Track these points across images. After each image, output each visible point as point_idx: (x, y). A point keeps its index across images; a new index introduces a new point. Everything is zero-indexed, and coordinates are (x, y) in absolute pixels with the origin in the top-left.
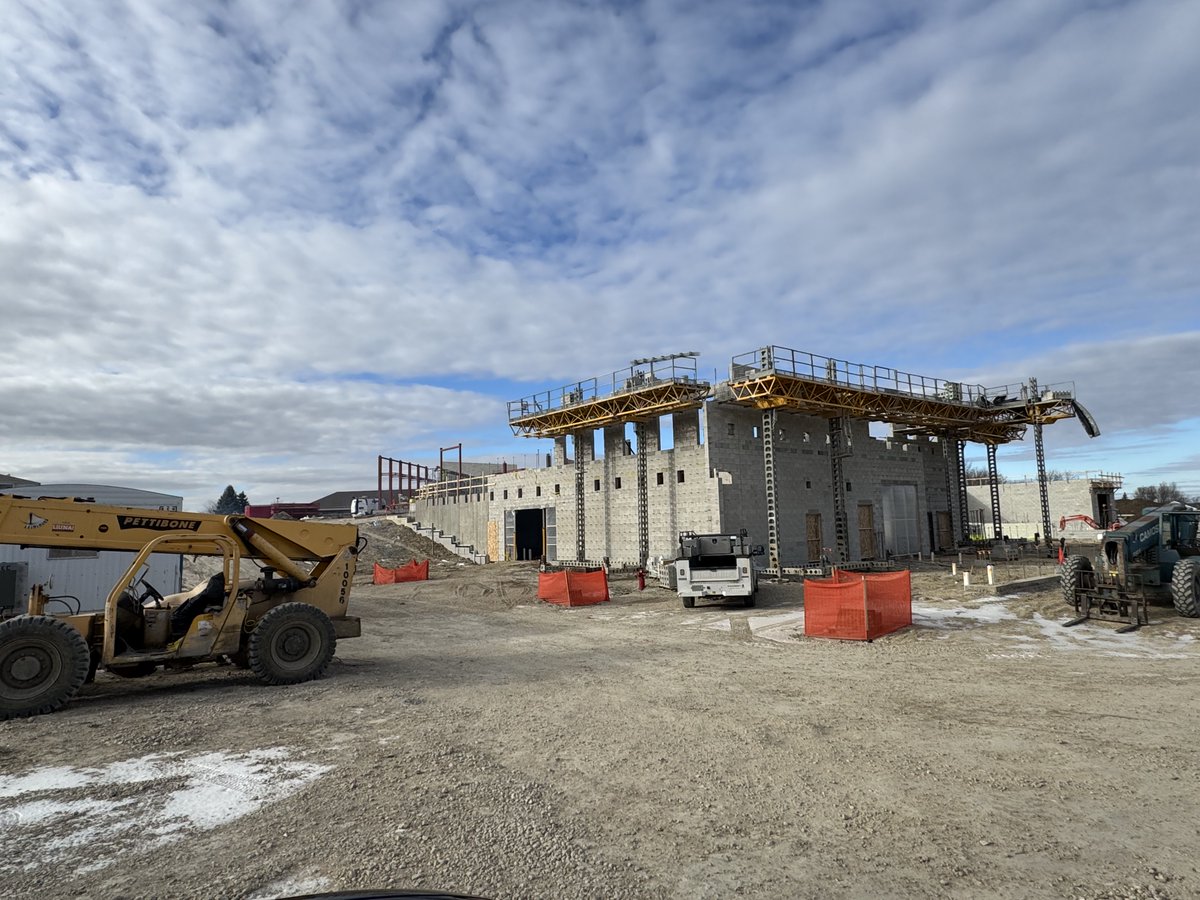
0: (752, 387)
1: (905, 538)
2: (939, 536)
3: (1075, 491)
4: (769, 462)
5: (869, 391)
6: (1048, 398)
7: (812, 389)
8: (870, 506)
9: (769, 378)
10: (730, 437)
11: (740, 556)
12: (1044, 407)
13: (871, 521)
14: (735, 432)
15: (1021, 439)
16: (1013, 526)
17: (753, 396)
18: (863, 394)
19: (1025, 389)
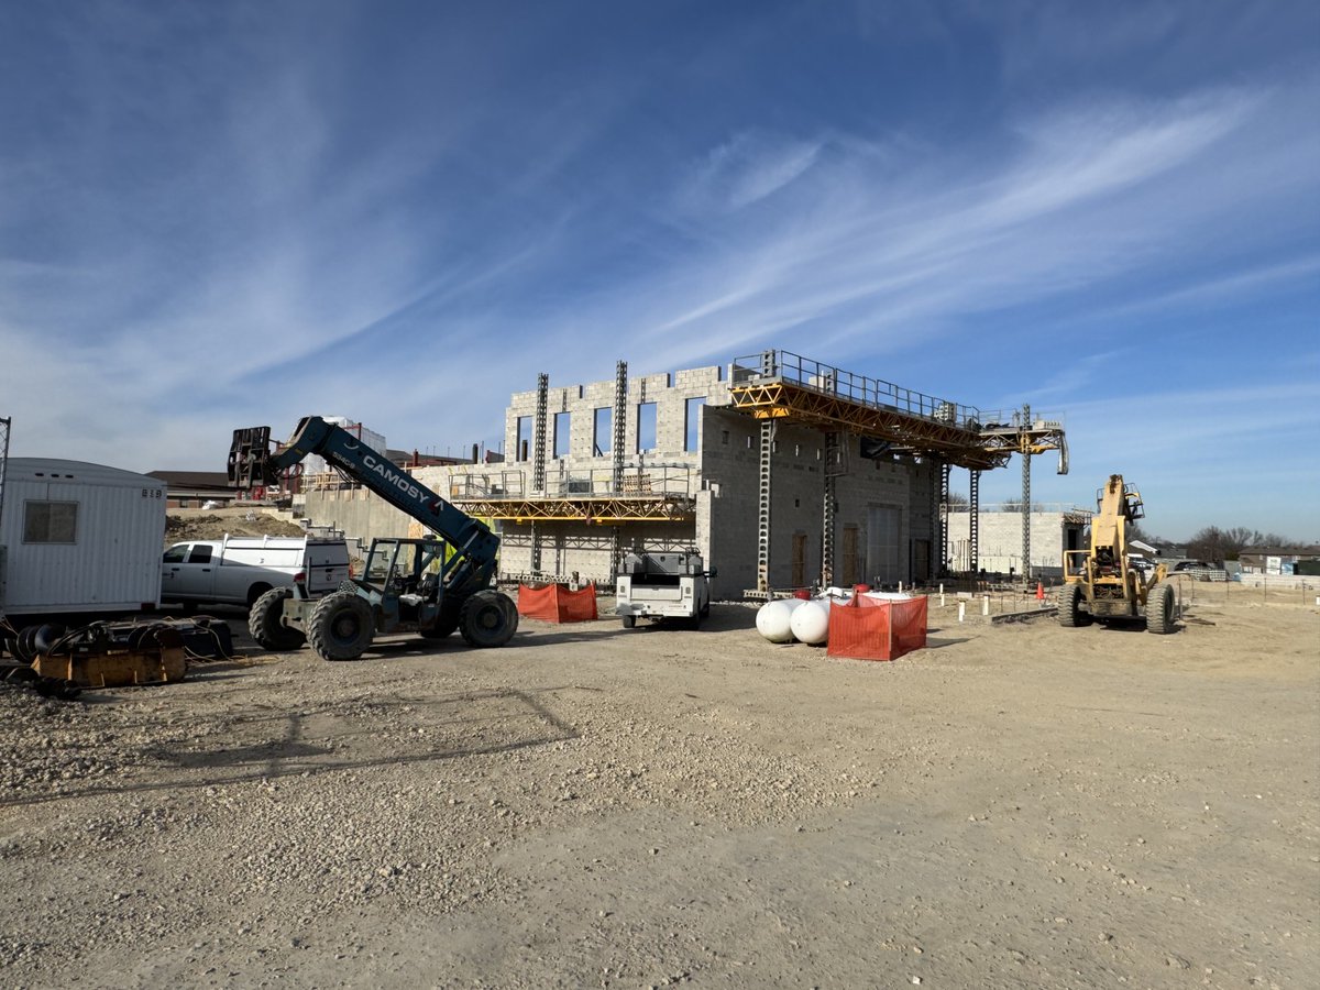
0: (756, 393)
1: (886, 566)
2: (916, 565)
3: (1046, 524)
4: (764, 477)
5: (869, 406)
6: (1038, 427)
7: (815, 401)
8: (855, 530)
9: (775, 386)
10: (725, 446)
11: (683, 575)
12: (1034, 437)
13: (855, 547)
14: (730, 440)
15: (1005, 466)
16: (987, 559)
17: (756, 404)
18: (864, 409)
19: (1018, 415)
